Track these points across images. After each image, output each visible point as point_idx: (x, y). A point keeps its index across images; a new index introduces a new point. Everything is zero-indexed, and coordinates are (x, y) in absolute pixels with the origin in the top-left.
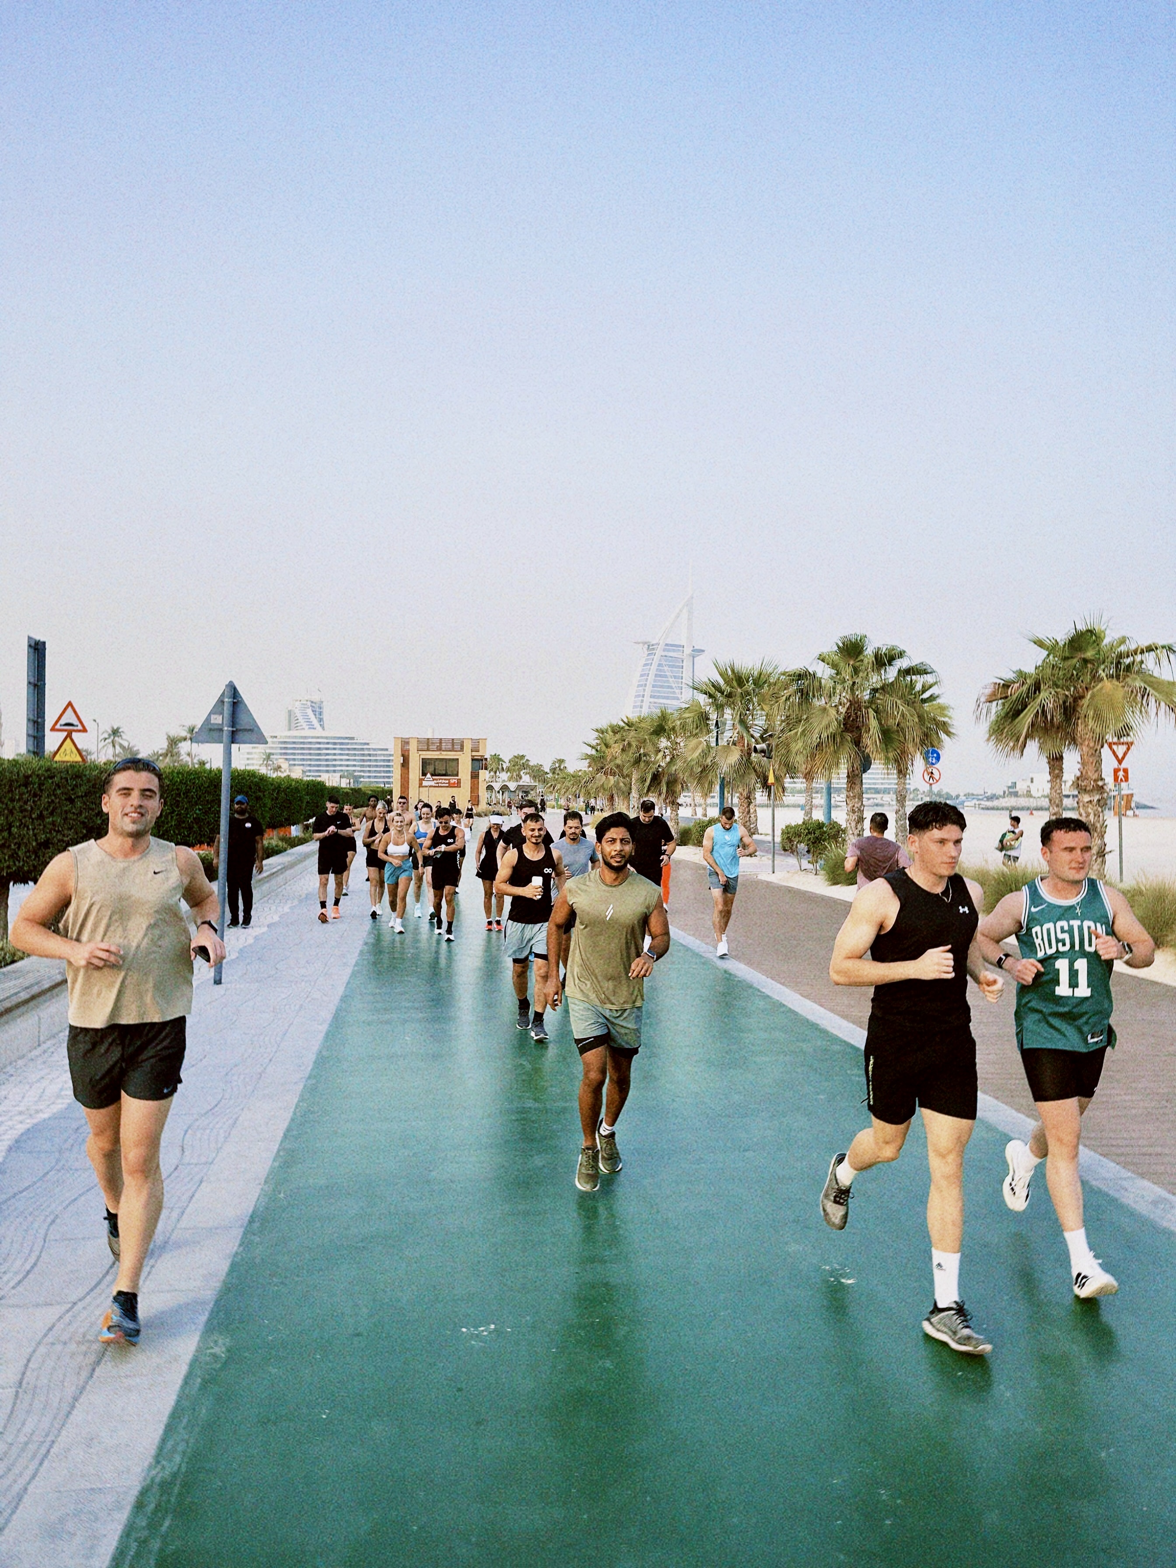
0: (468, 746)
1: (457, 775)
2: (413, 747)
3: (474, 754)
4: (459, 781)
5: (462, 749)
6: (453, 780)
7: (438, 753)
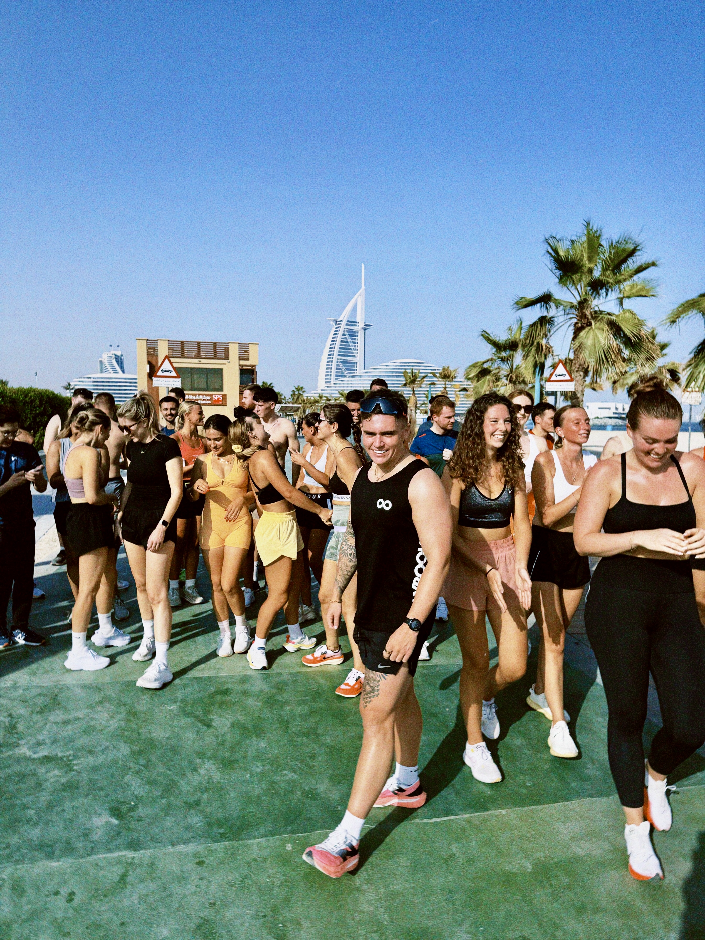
0: (234, 352)
1: (221, 389)
2: (163, 351)
3: (243, 362)
4: (224, 397)
5: (227, 357)
6: (217, 395)
7: (196, 361)
